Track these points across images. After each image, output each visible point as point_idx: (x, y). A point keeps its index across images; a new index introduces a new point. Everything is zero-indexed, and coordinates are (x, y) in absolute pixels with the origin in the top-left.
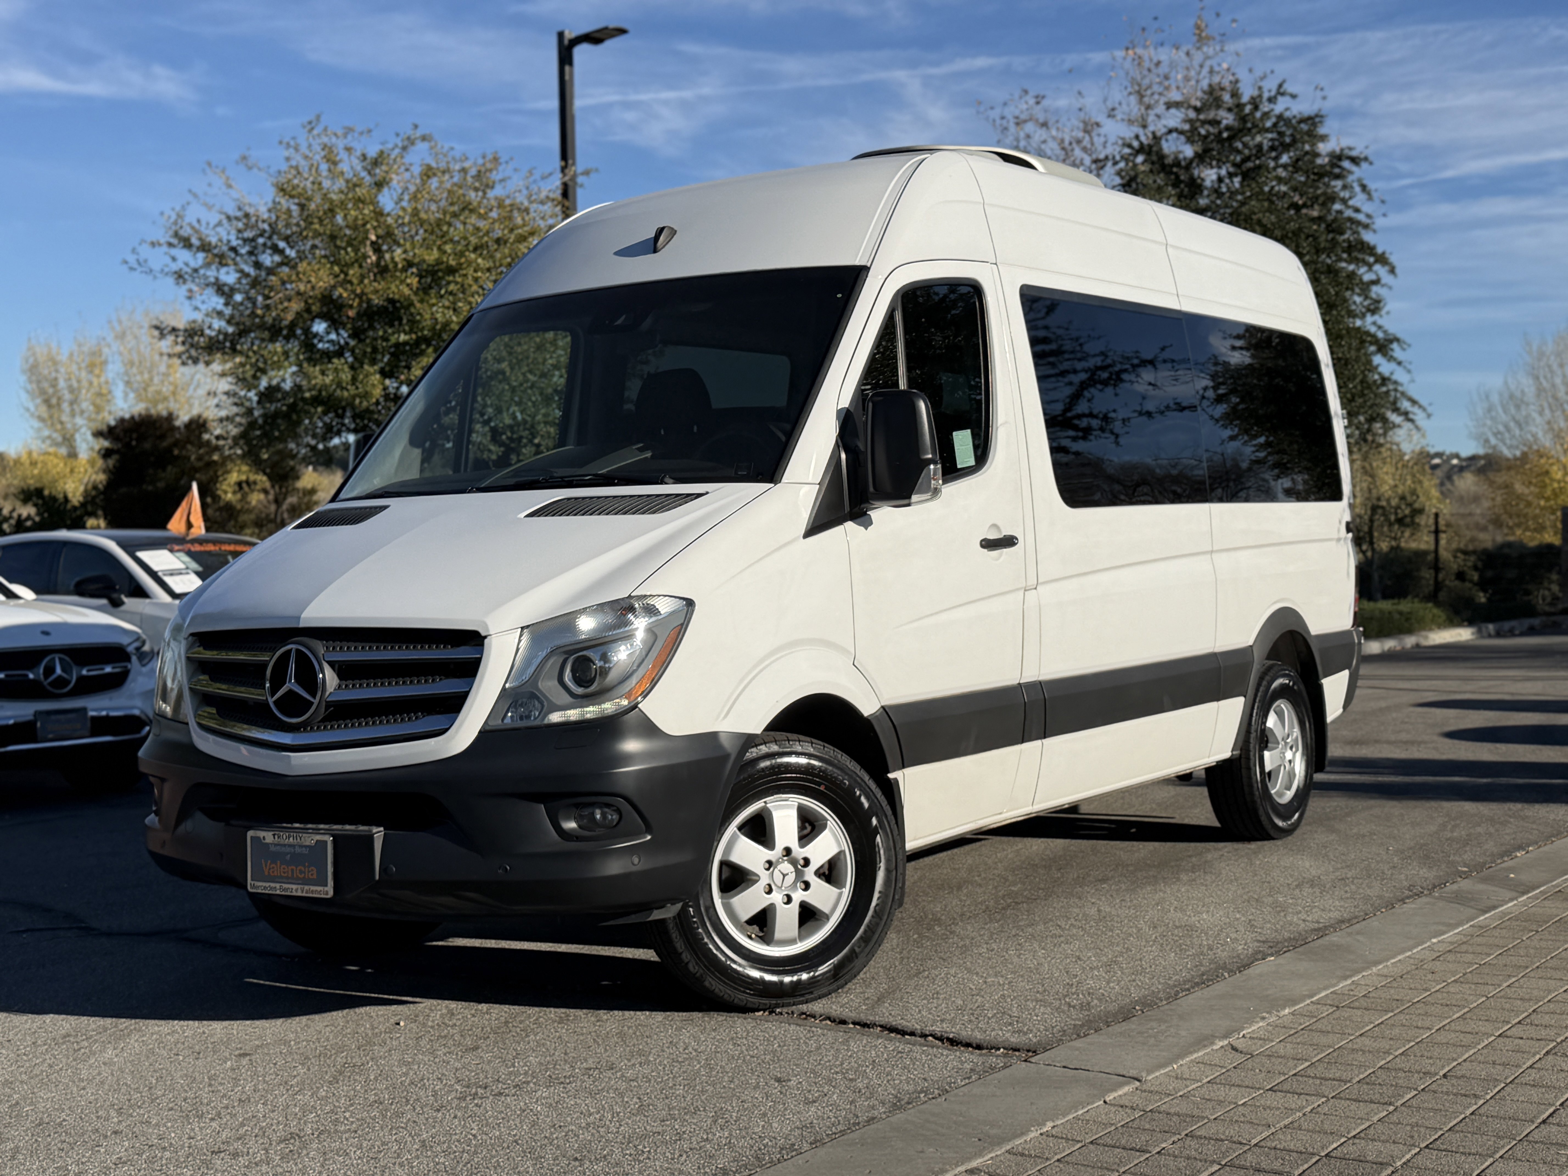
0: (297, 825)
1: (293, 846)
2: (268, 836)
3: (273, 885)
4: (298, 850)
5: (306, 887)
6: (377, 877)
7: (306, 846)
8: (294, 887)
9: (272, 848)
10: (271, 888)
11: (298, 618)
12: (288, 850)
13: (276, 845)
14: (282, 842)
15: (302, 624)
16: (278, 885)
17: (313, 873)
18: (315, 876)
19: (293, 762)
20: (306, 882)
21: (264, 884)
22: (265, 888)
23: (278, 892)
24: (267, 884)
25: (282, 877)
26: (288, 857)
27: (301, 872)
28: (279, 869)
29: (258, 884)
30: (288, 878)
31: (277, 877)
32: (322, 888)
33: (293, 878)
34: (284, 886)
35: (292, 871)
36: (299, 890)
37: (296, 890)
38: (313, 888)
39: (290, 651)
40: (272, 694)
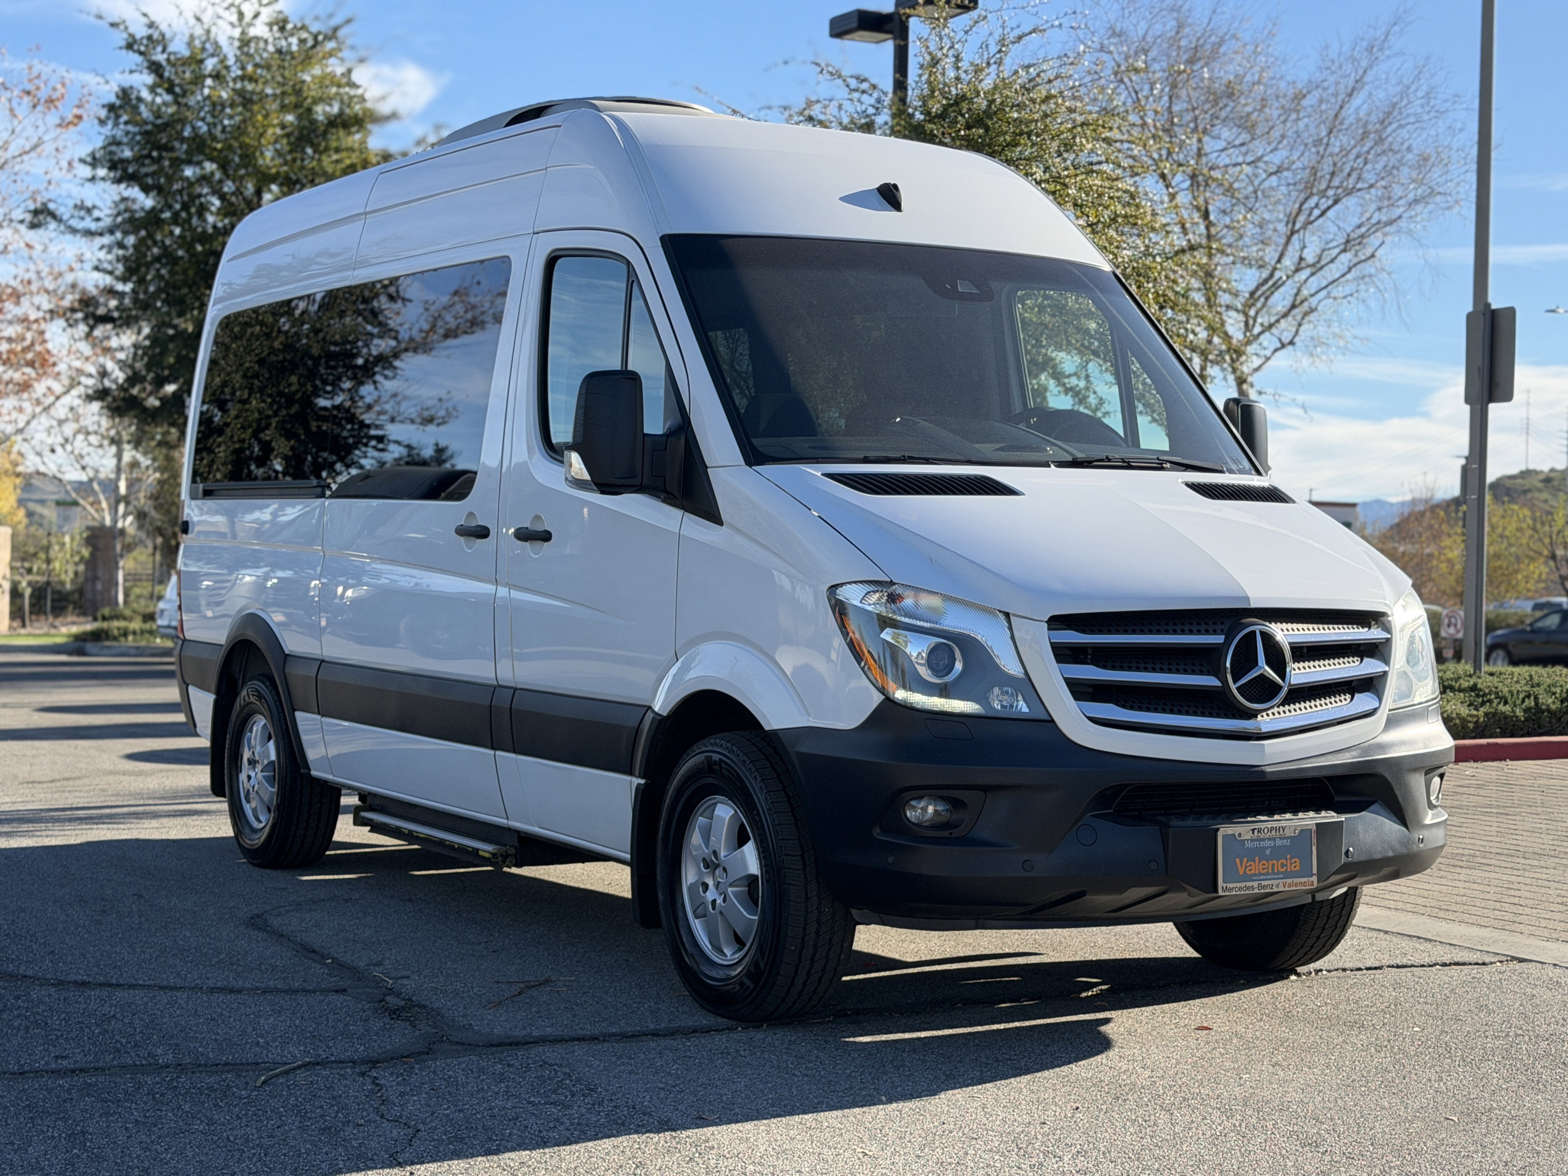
1: (1274, 839)
2: (1243, 832)
3: (1249, 884)
4: (1279, 843)
5: (1289, 881)
6: (1342, 862)
8: (1275, 882)
9: (1248, 845)
10: (1248, 888)
12: (1268, 843)
13: (1252, 840)
16: (1255, 884)
17: (1296, 865)
18: (1298, 868)
19: (1267, 750)
20: (1288, 875)
21: (1238, 885)
22: (1240, 889)
23: (1256, 891)
24: (1242, 885)
25: (1260, 874)
26: (1268, 852)
27: (1283, 865)
28: (1257, 866)
29: (1230, 885)
30: (1268, 874)
31: (1255, 875)
32: (1306, 879)
33: (1273, 873)
34: (1264, 883)
35: (1273, 865)
36: (1281, 885)
37: (1277, 886)
38: (1296, 880)
39: (1254, 632)
40: (1235, 682)
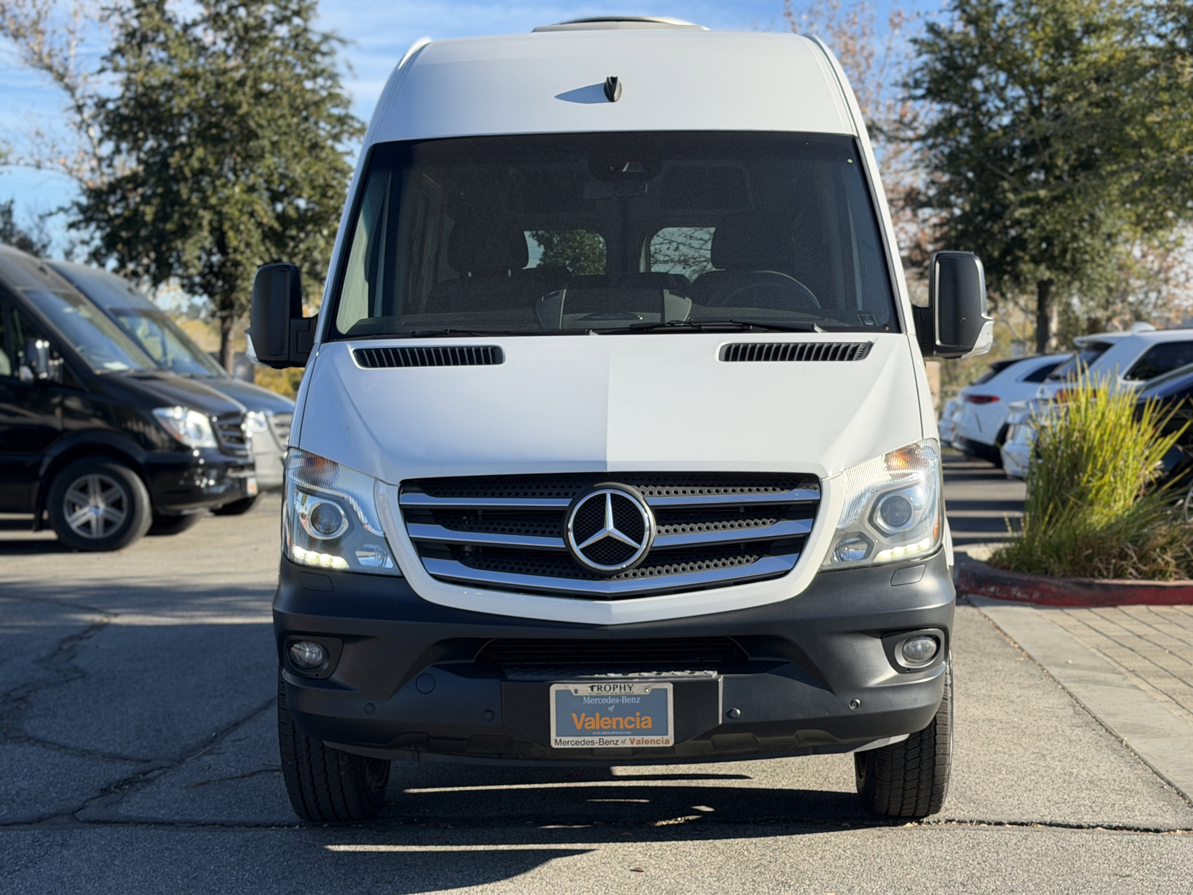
0: (612, 675)
1: (620, 697)
2: (583, 689)
3: (590, 739)
4: (627, 700)
5: (637, 738)
6: (720, 722)
7: (636, 696)
8: (620, 738)
9: (585, 701)
10: (588, 742)
11: (605, 463)
12: (611, 701)
13: (594, 697)
14: (604, 693)
15: (610, 469)
16: (596, 739)
17: (648, 722)
18: (650, 726)
19: (614, 610)
20: (635, 732)
21: (575, 739)
22: (577, 742)
23: (598, 745)
24: (582, 738)
25: (601, 730)
26: (611, 709)
27: (630, 723)
28: (595, 722)
29: (564, 739)
30: (611, 730)
31: (596, 730)
32: (660, 738)
33: (618, 729)
34: (606, 738)
35: (618, 722)
36: (628, 741)
37: (623, 742)
38: (646, 738)
39: (604, 496)
40: (578, 543)
